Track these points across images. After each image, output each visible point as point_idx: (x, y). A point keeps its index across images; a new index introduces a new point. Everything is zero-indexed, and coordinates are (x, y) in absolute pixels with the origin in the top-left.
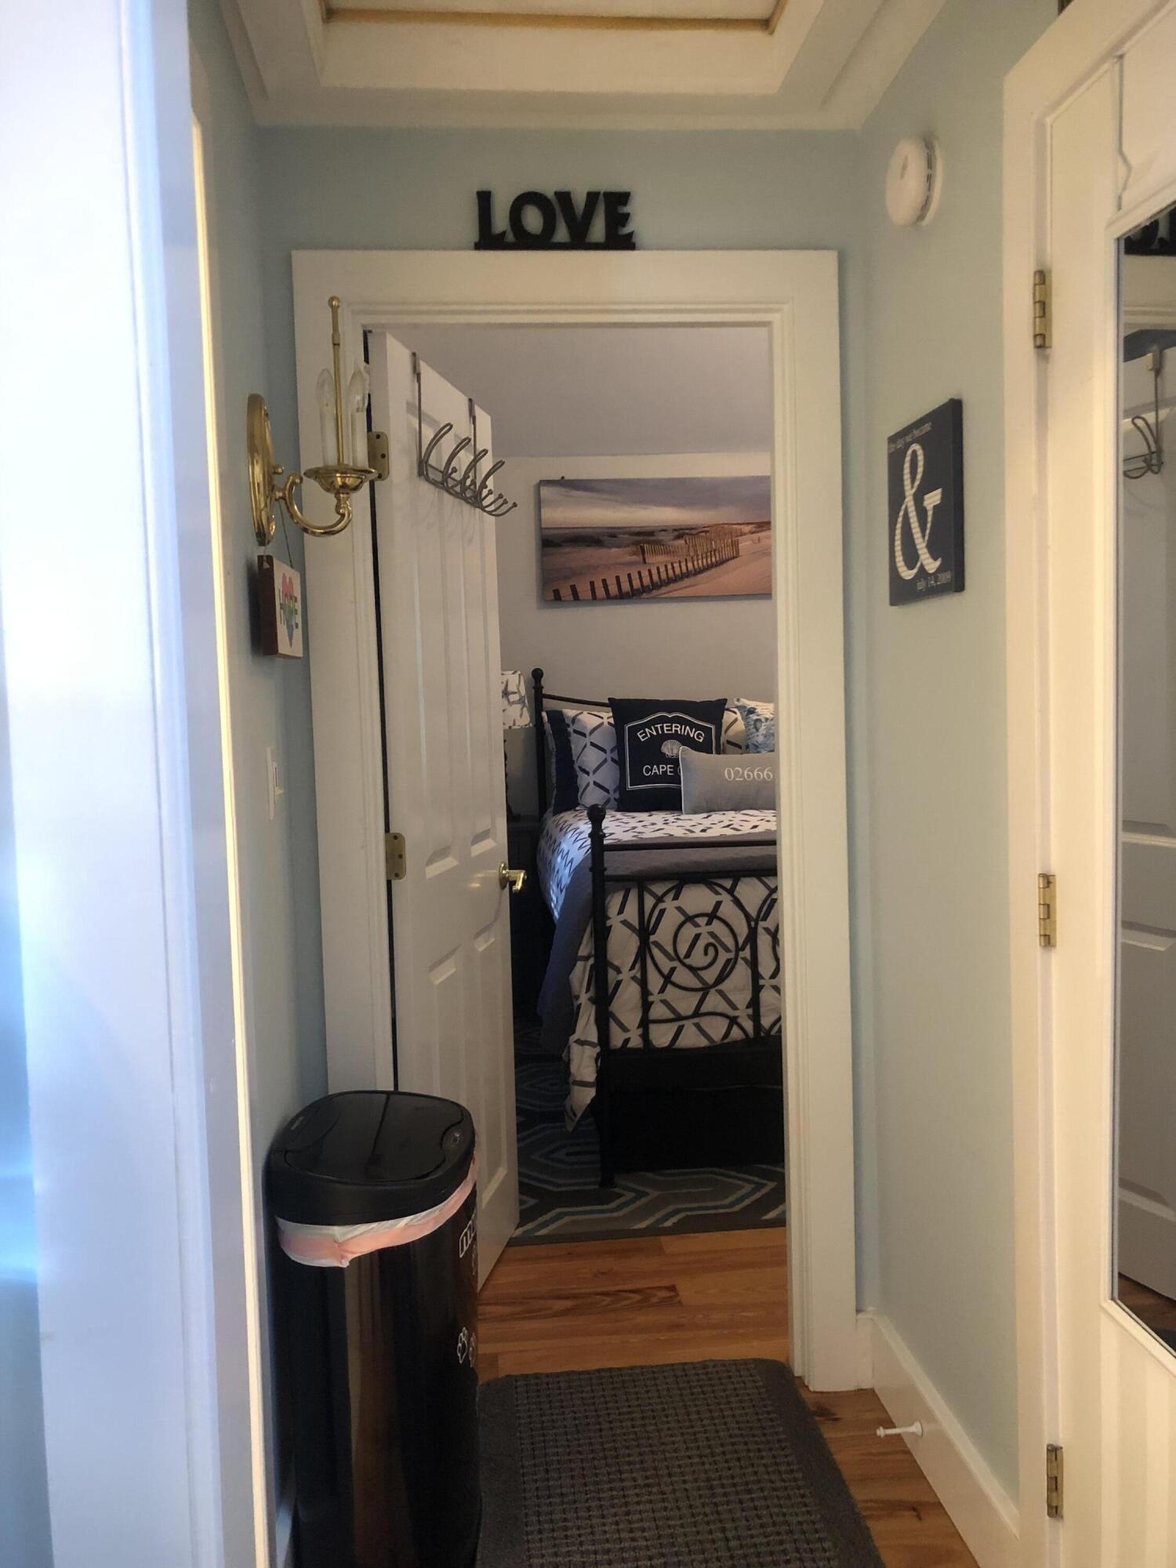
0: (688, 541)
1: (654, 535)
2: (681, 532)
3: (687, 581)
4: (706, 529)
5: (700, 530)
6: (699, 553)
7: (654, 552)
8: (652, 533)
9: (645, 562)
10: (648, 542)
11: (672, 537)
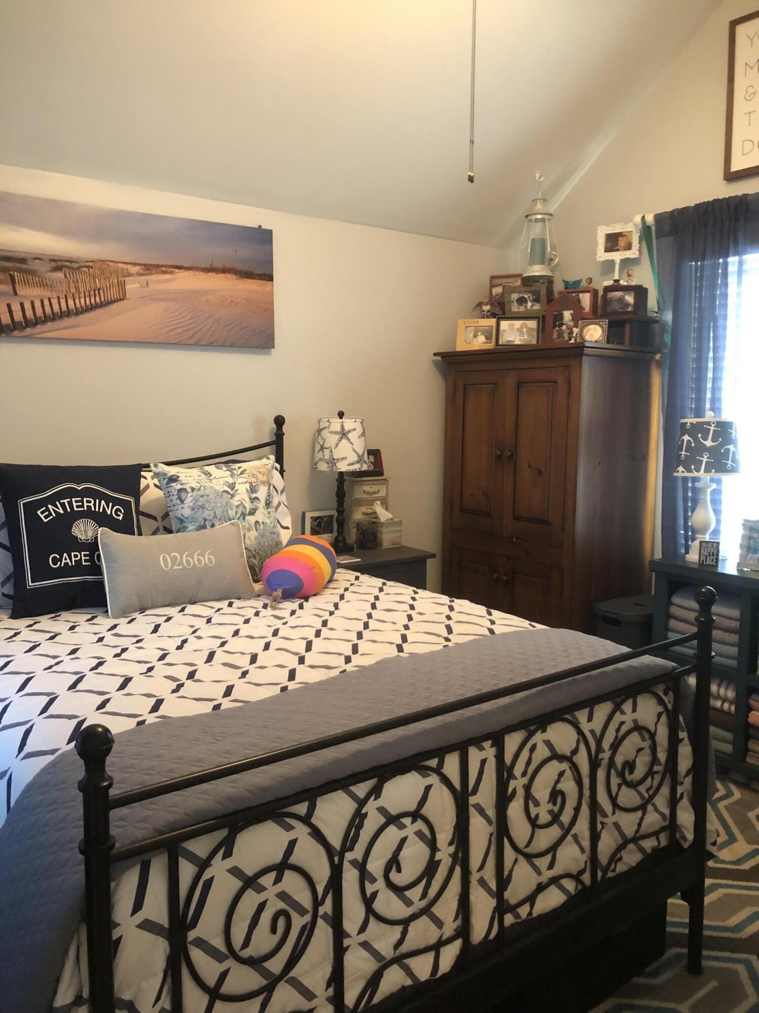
0: (68, 275)
1: (26, 264)
2: (59, 264)
3: (66, 321)
4: (90, 264)
5: (82, 264)
6: (81, 290)
7: (26, 283)
8: (23, 260)
9: (16, 293)
10: (20, 271)
11: (49, 269)
